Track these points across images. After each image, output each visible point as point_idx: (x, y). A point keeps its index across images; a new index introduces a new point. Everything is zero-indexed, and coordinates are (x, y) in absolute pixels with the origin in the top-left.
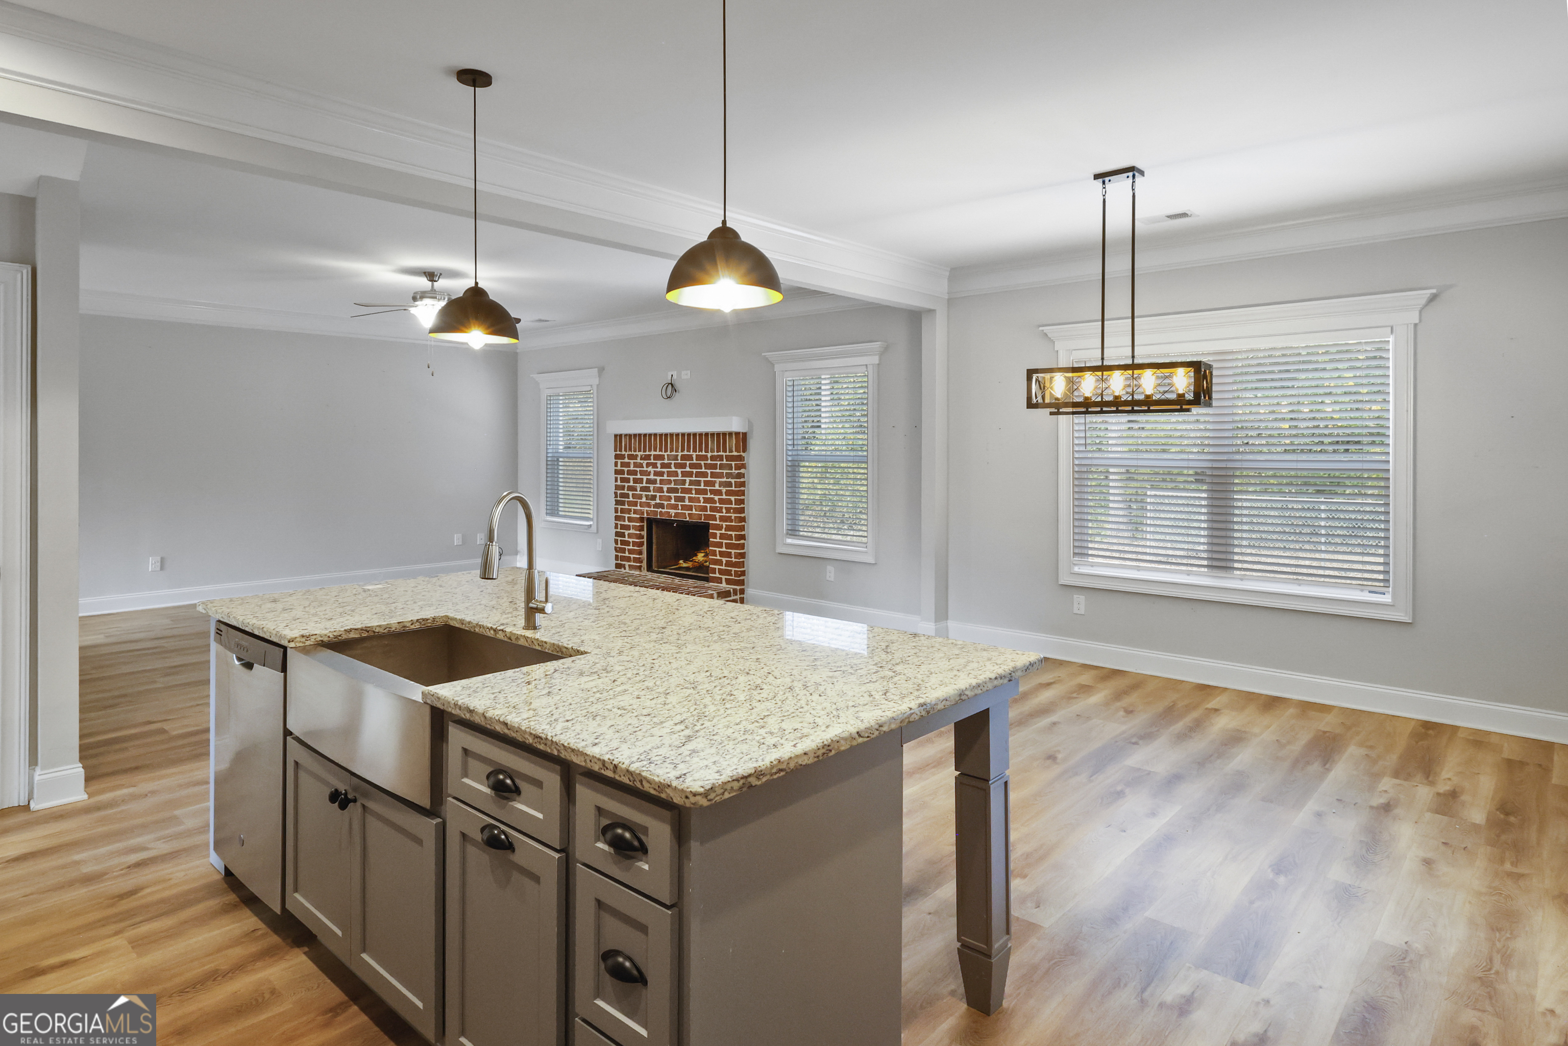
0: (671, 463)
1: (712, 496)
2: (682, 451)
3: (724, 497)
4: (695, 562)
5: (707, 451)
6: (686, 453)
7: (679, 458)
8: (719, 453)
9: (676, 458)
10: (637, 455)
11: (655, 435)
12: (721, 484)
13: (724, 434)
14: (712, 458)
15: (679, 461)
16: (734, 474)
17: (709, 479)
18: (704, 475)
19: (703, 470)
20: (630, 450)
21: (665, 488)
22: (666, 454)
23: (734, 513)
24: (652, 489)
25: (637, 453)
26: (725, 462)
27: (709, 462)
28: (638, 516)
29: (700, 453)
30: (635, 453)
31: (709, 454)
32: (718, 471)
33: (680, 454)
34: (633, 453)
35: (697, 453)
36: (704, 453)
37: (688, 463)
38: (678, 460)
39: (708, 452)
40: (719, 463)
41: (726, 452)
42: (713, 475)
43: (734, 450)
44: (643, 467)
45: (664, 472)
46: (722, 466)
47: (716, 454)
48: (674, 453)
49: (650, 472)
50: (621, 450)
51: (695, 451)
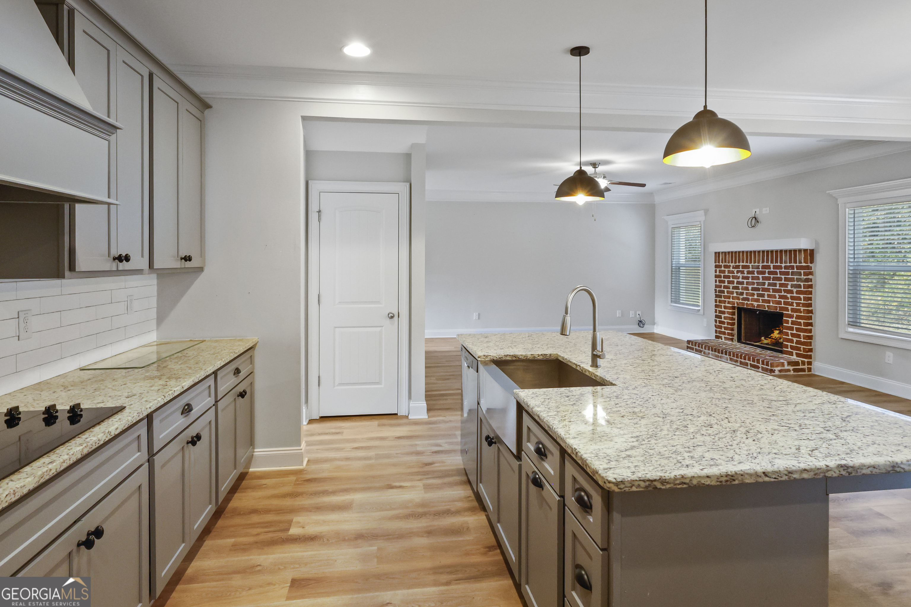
0: (754, 271)
1: (786, 294)
2: (763, 262)
3: (795, 295)
4: (773, 338)
5: (781, 263)
6: (765, 264)
7: (760, 267)
8: (791, 264)
9: (758, 267)
10: (730, 266)
11: (743, 252)
12: (792, 286)
13: (795, 251)
14: (786, 267)
15: (761, 270)
16: (803, 279)
17: (783, 282)
18: (780, 279)
19: (779, 276)
20: (725, 262)
21: (750, 287)
22: (750, 265)
23: (803, 306)
24: (740, 288)
25: (730, 264)
26: (795, 270)
27: (783, 270)
28: (731, 305)
29: (776, 264)
30: (729, 264)
31: (783, 265)
32: (790, 276)
33: (761, 265)
34: (727, 264)
35: (774, 264)
36: (779, 264)
37: (767, 271)
38: (759, 269)
39: (782, 264)
40: (791, 271)
41: (796, 263)
42: (786, 279)
43: (803, 261)
44: (734, 274)
45: (749, 277)
46: (793, 274)
47: (788, 264)
48: (756, 264)
49: (739, 276)
50: (719, 262)
51: (772, 262)
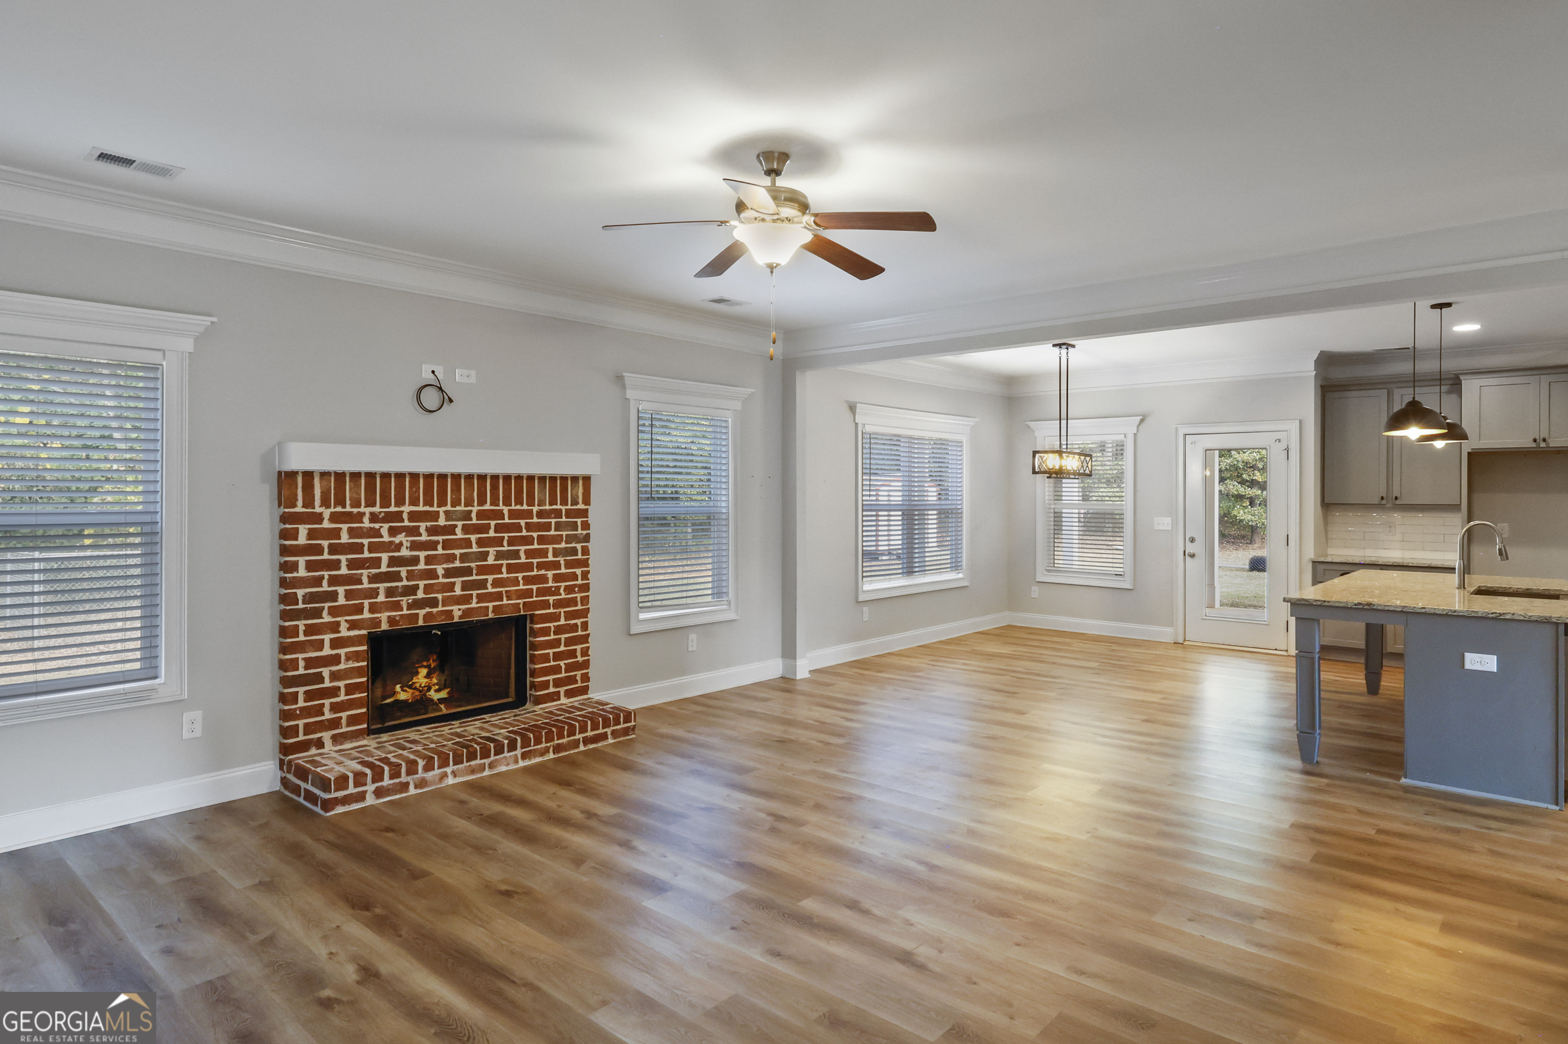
0: (456, 526)
1: (543, 572)
2: (482, 502)
3: (563, 570)
5: (531, 503)
6: (487, 507)
7: (474, 515)
8: (554, 507)
9: (467, 516)
10: (362, 514)
11: (414, 476)
12: (556, 553)
13: (564, 479)
14: (540, 514)
15: (474, 521)
16: (581, 537)
17: (536, 546)
18: (527, 541)
19: (524, 533)
20: (341, 502)
21: (440, 570)
22: (442, 510)
23: (579, 592)
24: (404, 574)
25: (362, 509)
26: (564, 519)
27: (535, 520)
28: (364, 632)
29: (518, 507)
30: (355, 510)
31: (535, 509)
32: (552, 533)
33: (475, 509)
34: (348, 509)
35: (513, 507)
36: (525, 507)
37: (493, 523)
38: (471, 519)
39: (534, 506)
40: (553, 521)
41: (567, 505)
42: (541, 540)
43: (580, 501)
44: (382, 537)
45: (438, 542)
46: (558, 527)
47: (547, 507)
48: (461, 508)
49: (401, 544)
51: (507, 502)
